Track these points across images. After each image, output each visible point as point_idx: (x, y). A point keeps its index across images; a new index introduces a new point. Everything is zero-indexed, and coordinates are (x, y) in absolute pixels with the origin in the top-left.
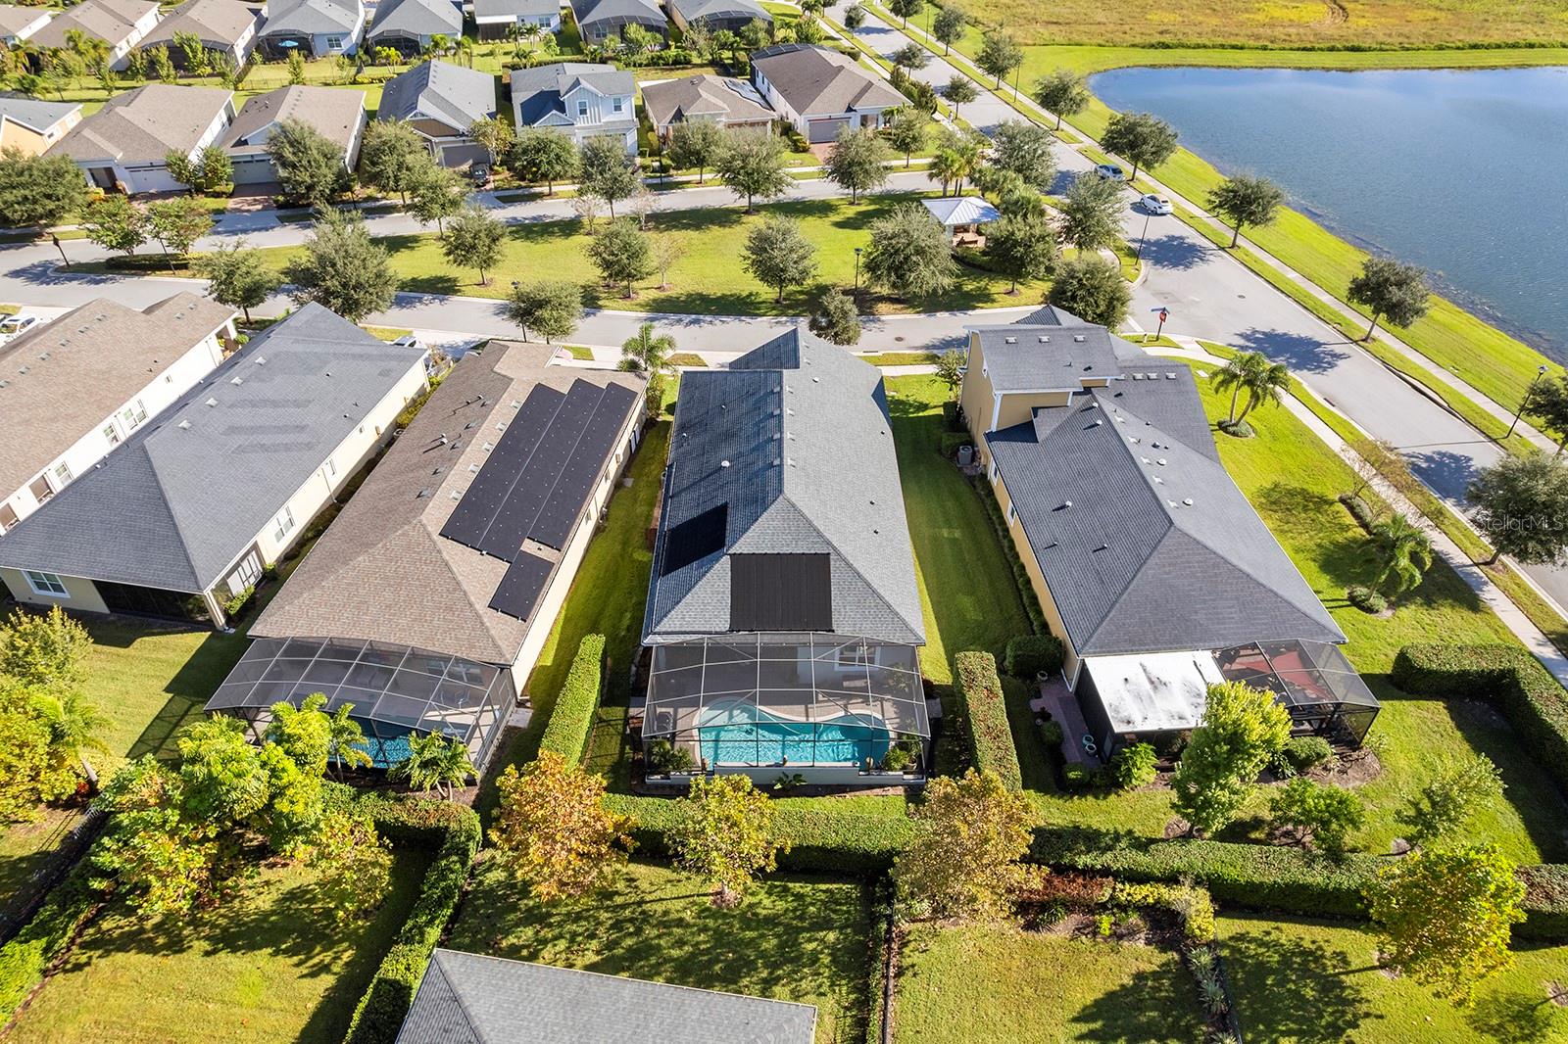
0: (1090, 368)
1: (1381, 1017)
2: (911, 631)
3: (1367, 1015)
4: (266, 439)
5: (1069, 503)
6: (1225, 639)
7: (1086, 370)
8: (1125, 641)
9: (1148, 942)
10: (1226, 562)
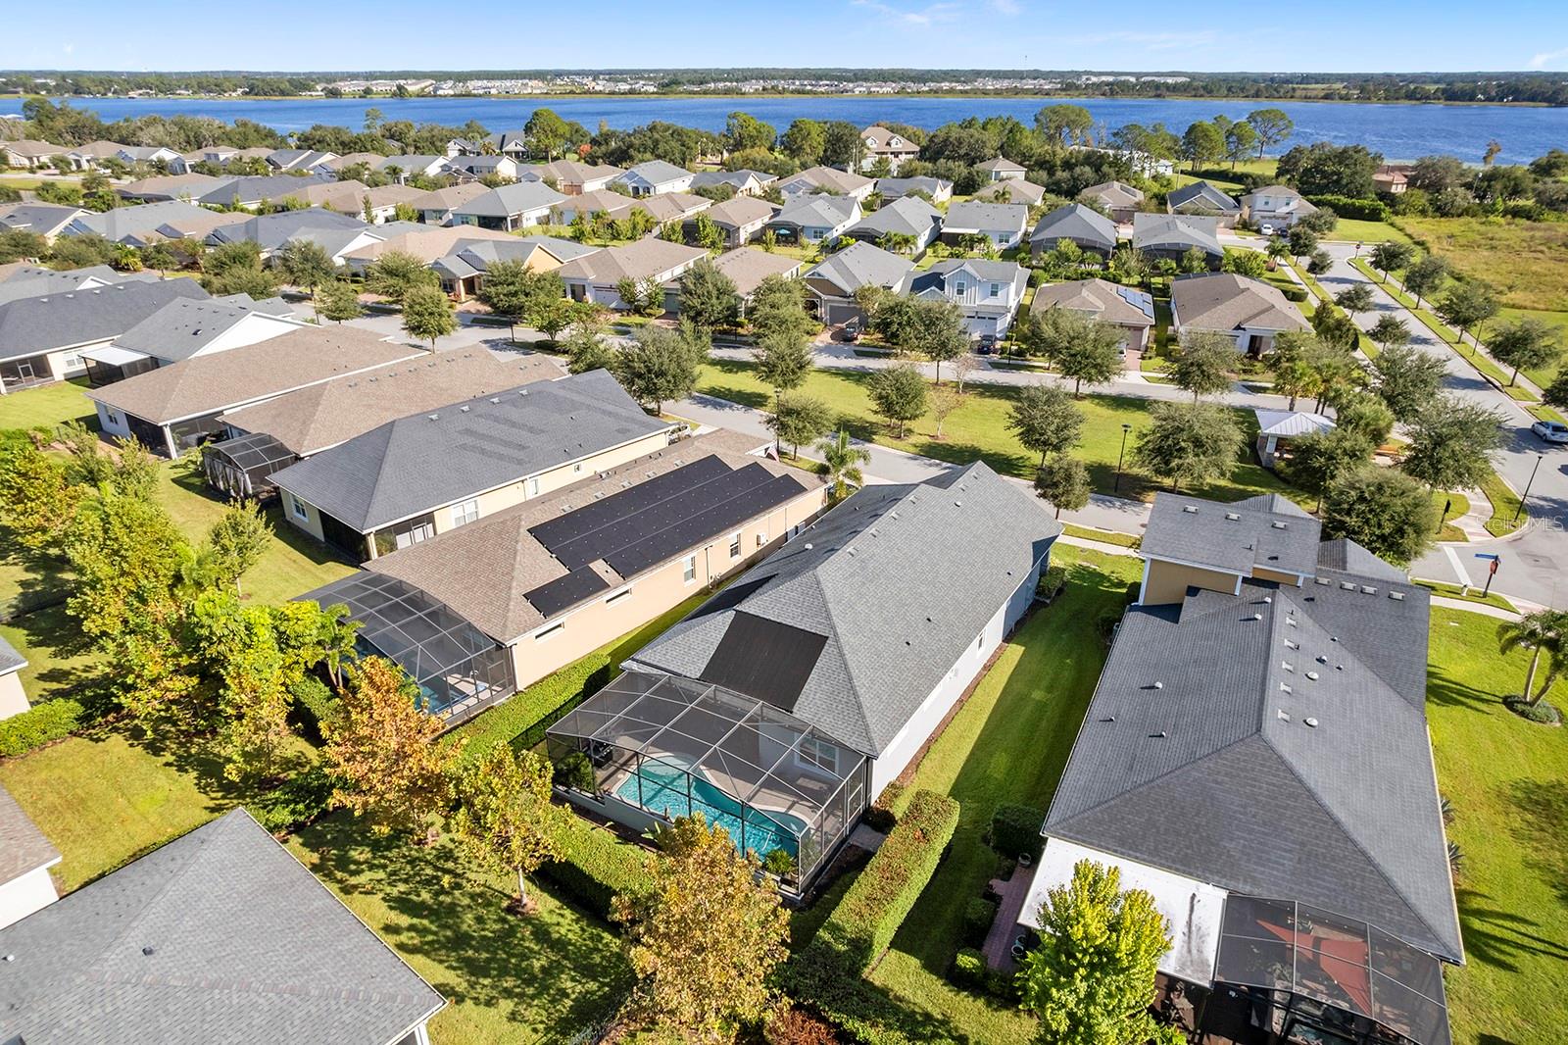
0: (1276, 558)
2: (870, 740)
4: (487, 446)
5: (1159, 685)
6: (1255, 882)
7: (1271, 558)
8: (1114, 837)
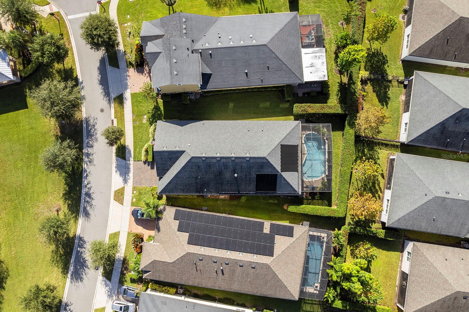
0: (188, 49)
1: (381, 47)
3: (380, 50)
9: (366, 86)
10: (277, 34)
